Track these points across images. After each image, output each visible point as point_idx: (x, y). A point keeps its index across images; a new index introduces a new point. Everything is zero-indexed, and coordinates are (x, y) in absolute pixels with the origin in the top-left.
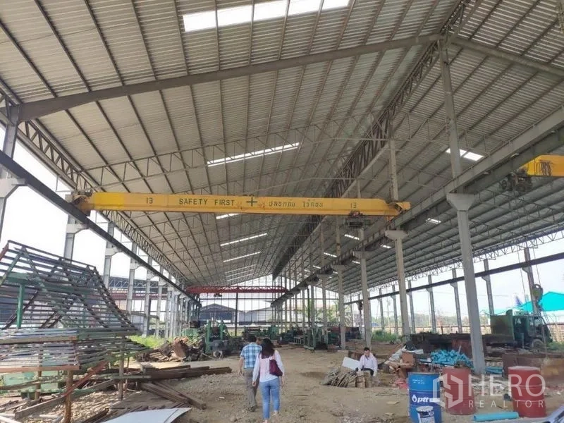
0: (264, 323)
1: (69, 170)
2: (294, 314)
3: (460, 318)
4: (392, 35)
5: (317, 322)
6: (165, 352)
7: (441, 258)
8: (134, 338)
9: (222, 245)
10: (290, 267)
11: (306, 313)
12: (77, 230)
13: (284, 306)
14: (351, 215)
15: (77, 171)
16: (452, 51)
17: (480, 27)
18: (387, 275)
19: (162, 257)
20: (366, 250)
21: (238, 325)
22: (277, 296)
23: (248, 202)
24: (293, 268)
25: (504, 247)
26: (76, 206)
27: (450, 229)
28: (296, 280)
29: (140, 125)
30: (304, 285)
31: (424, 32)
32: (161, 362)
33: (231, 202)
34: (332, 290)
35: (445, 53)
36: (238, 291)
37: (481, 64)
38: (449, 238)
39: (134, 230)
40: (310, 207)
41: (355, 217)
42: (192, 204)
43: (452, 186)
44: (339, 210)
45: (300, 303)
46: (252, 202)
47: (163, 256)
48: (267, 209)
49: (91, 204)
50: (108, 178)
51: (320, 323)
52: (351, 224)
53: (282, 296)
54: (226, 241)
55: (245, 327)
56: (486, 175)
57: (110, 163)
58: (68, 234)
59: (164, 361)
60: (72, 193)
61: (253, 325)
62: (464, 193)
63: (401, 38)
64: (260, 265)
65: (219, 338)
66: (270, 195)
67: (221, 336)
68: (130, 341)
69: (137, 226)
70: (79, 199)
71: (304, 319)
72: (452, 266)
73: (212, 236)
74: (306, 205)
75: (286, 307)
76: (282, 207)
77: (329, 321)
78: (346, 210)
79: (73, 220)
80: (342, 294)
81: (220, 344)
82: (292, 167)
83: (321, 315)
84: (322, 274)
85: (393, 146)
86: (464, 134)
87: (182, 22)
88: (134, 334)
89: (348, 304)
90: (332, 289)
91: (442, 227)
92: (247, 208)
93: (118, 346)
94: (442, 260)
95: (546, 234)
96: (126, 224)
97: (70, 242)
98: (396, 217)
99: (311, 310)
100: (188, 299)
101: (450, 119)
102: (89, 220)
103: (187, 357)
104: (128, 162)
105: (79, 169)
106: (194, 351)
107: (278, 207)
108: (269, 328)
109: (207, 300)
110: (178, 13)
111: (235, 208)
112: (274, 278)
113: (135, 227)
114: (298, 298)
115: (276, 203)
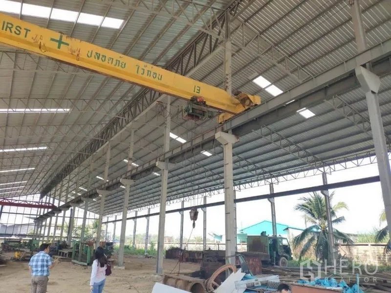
0: (25, 236)
3: (206, 237)
10: (56, 191)
13: (44, 223)
14: (194, 100)
23: (52, 40)
24: (58, 193)
28: (60, 201)
30: (67, 207)
33: (23, 32)
34: (92, 212)
40: (145, 76)
44: (181, 91)
46: (60, 42)
48: (83, 60)
51: (77, 238)
53: (48, 213)
55: (5, 239)
61: (13, 237)
74: (141, 71)
76: (105, 63)
77: (85, 236)
78: (188, 93)
80: (102, 214)
83: (79, 232)
84: (102, 189)
89: (105, 223)
90: (93, 210)
92: (50, 50)
95: (290, 173)
98: (237, 115)
107: (100, 61)
108: (30, 240)
111: (28, 43)
112: (42, 197)
114: (66, 216)
115: (98, 56)
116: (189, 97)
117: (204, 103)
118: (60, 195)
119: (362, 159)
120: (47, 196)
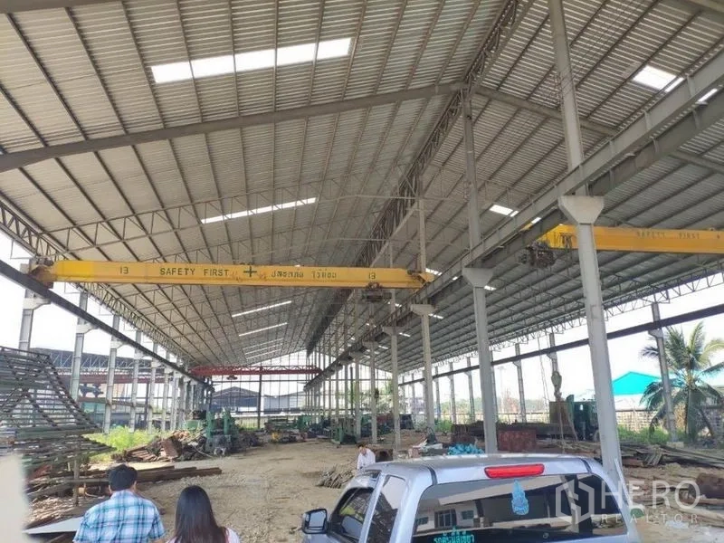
0: (297, 411)
1: (27, 233)
2: (333, 398)
4: (407, 83)
5: (362, 409)
6: (153, 450)
7: (502, 330)
8: (92, 437)
9: (233, 316)
11: (349, 397)
12: (35, 306)
13: (322, 390)
14: (369, 288)
15: (36, 234)
16: (478, 101)
17: (507, 75)
18: (444, 351)
19: (155, 332)
20: (397, 325)
21: (262, 414)
22: (311, 376)
23: (245, 272)
25: (571, 319)
26: (34, 277)
27: (505, 298)
28: (330, 355)
29: (111, 181)
30: (345, 359)
31: (447, 80)
32: (146, 462)
33: (224, 272)
34: (382, 369)
35: (468, 105)
36: (262, 372)
37: (514, 115)
38: (507, 307)
39: (115, 300)
40: (321, 278)
41: (373, 290)
42: (176, 274)
43: (466, 260)
44: (356, 281)
45: (342, 385)
46: (251, 272)
47: (158, 330)
48: (270, 280)
49: (54, 275)
50: (76, 241)
51: (367, 409)
52: (368, 297)
53: (317, 377)
54: (238, 311)
55: (269, 417)
56: (502, 249)
57: (79, 223)
58: (25, 310)
59: (149, 461)
60: (31, 260)
61: (283, 414)
62: (482, 267)
63: (417, 86)
64: (288, 339)
65: (223, 433)
66: (271, 263)
67: (225, 430)
68: (87, 440)
69: (119, 295)
70: (37, 269)
71: (346, 405)
72: (515, 340)
73: (219, 305)
74: (316, 275)
75: (324, 391)
76: (287, 278)
78: (363, 282)
79: (32, 294)
81: (221, 440)
82: (312, 225)
83: (368, 401)
84: (355, 351)
85: (421, 206)
86: (506, 192)
87: (151, 73)
88: (92, 432)
91: (497, 296)
92: (245, 280)
93: (69, 446)
94: (502, 334)
96: (105, 292)
97: (28, 319)
98: (421, 289)
99: (354, 394)
100: (194, 383)
101: (470, 183)
102: (51, 293)
103: (179, 455)
104: (100, 222)
105: (39, 231)
106: (189, 448)
107: (284, 278)
108: (299, 417)
109: (221, 384)
110: (145, 65)
111: (229, 279)
112: (309, 353)
113: (117, 296)
114: (340, 378)
115: (280, 273)
116: (367, 284)
117: (379, 287)
118: (329, 350)
119: (712, 276)
120: (316, 351)
